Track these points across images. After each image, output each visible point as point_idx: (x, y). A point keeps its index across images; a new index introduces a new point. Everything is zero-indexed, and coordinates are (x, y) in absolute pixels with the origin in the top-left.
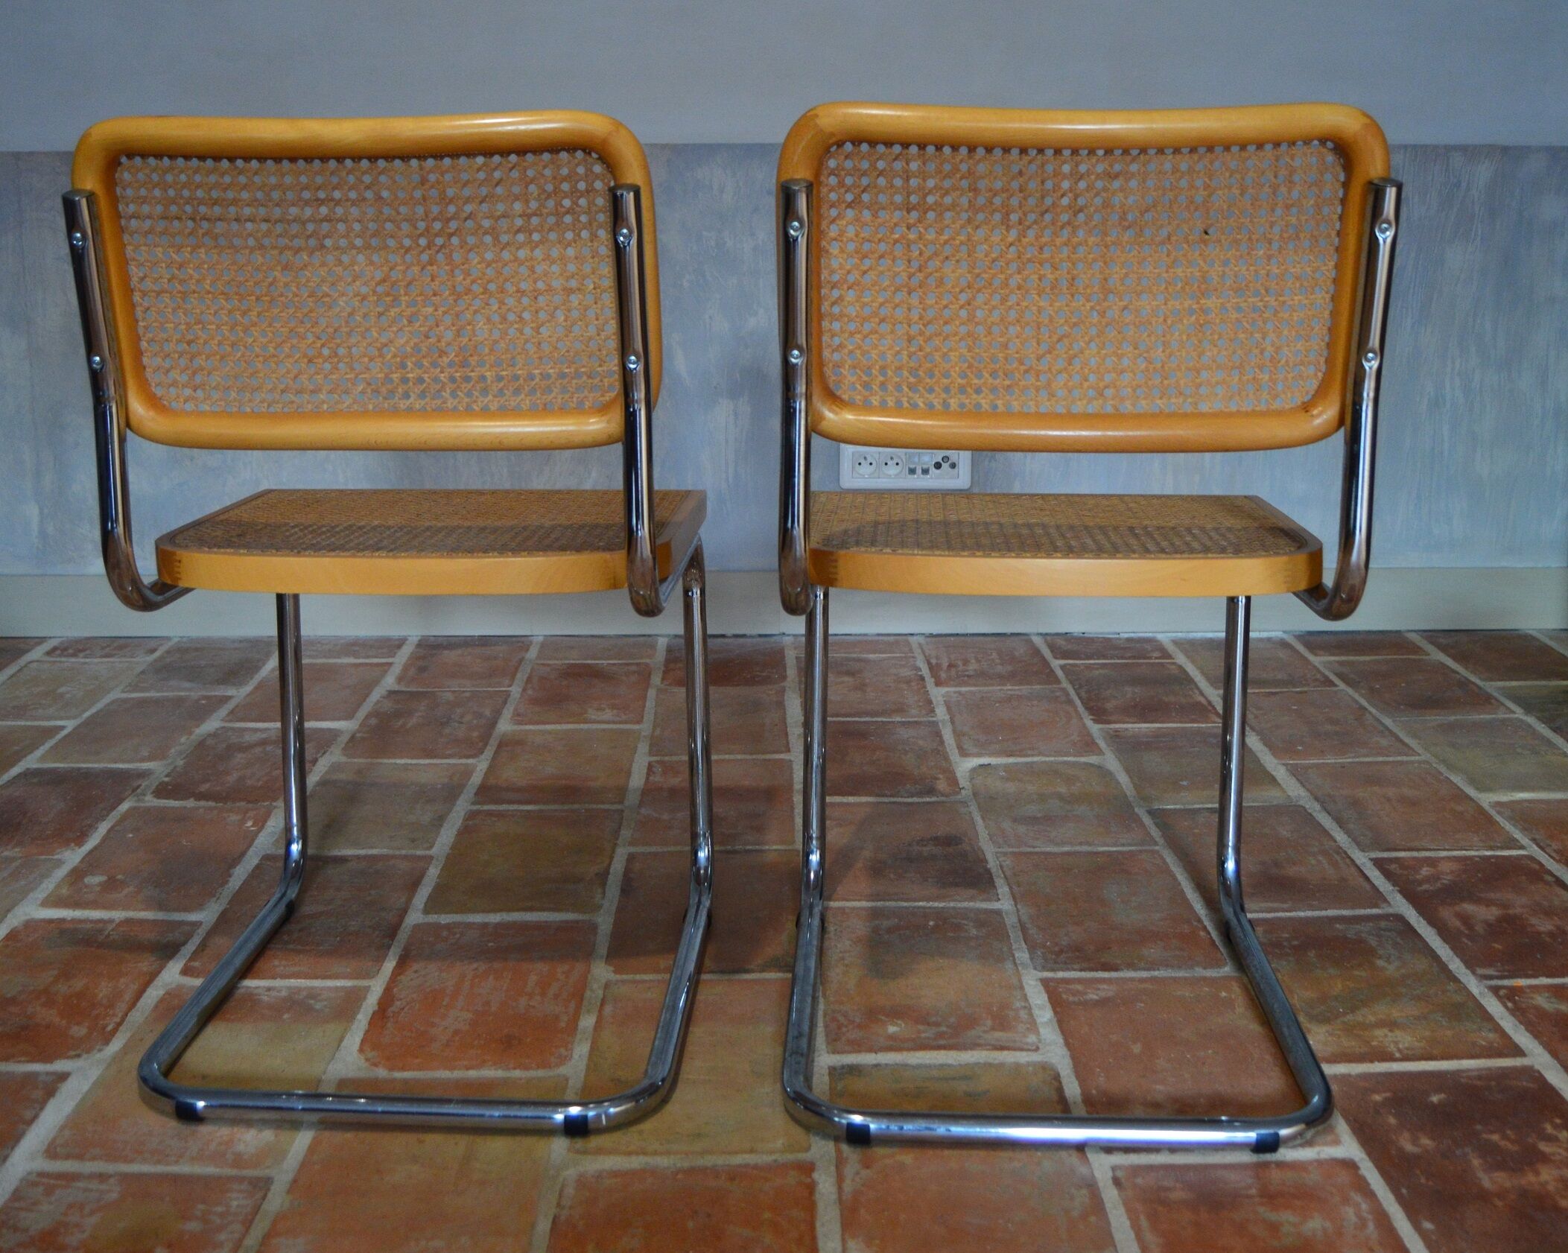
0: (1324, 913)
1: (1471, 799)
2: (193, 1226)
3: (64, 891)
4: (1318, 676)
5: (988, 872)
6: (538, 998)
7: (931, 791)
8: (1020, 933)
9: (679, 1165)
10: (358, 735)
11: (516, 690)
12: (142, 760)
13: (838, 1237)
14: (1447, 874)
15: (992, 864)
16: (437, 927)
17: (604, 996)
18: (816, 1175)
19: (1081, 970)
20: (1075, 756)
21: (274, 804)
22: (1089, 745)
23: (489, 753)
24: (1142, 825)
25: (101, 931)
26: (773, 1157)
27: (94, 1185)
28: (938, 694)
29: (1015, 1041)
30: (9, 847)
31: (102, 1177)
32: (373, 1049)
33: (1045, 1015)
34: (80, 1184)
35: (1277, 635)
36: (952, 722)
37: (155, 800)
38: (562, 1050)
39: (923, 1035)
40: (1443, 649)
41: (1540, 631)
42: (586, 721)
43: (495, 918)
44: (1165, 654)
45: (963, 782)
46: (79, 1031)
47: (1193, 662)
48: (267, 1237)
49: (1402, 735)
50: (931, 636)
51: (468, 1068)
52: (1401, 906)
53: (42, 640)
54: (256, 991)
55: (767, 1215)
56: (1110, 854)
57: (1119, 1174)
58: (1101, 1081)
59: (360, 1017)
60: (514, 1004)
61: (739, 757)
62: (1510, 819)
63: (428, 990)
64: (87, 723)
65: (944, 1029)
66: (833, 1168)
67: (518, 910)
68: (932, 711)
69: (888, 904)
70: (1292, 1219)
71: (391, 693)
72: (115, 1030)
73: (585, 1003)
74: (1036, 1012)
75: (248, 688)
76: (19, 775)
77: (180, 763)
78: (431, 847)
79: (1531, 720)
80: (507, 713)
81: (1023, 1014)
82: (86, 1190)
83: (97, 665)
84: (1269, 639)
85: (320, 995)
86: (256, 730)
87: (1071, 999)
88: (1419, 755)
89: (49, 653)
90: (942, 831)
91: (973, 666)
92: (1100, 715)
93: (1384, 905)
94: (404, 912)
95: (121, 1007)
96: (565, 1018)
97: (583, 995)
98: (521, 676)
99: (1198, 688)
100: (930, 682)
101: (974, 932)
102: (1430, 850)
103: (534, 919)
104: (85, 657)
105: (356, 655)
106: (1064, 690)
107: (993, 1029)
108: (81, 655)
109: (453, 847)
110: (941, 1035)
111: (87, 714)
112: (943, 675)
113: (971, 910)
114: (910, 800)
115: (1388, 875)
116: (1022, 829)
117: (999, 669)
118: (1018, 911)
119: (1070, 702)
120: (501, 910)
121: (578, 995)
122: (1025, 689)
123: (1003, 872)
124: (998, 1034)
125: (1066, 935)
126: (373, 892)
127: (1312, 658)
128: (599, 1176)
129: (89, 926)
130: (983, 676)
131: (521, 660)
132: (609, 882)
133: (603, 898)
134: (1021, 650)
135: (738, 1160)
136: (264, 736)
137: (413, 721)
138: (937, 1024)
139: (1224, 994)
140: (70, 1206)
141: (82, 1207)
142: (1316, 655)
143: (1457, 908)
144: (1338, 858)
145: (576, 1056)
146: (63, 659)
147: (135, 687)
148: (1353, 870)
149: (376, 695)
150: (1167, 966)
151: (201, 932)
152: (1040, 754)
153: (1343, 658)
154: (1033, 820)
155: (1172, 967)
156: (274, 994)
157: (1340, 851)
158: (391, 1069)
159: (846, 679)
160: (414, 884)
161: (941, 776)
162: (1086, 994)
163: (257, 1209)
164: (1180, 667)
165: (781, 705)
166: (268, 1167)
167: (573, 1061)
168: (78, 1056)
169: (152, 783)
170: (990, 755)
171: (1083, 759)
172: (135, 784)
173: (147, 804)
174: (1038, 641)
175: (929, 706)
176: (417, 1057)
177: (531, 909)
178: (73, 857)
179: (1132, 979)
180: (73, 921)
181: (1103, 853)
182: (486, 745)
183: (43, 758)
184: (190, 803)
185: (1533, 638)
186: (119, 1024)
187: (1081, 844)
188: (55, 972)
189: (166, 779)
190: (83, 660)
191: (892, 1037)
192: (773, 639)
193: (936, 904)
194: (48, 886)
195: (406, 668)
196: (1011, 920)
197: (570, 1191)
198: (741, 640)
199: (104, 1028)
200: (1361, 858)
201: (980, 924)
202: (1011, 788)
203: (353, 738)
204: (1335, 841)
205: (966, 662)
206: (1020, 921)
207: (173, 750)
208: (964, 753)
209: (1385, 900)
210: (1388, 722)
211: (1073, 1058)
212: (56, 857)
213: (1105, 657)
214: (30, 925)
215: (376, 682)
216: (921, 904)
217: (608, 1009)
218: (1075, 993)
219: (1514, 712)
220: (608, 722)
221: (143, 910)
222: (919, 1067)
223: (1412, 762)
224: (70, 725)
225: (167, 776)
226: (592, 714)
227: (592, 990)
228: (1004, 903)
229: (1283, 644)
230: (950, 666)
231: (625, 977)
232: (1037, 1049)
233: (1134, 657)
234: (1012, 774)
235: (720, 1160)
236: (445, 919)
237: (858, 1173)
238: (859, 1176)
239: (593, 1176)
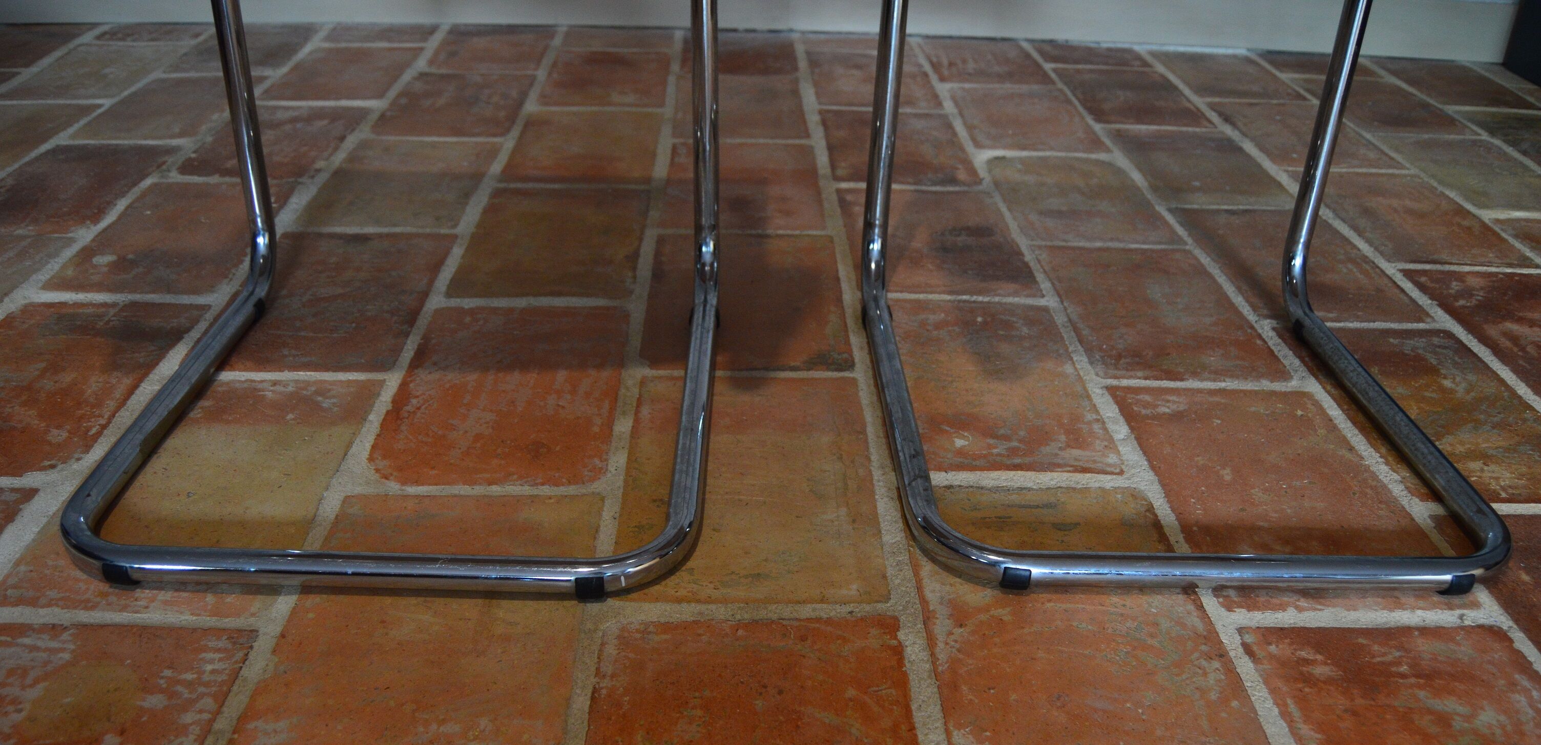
0: (1372, 325)
1: (1474, 216)
2: (155, 701)
3: (70, 272)
4: (1289, 91)
5: (1026, 265)
6: (569, 397)
7: (953, 181)
8: (1073, 333)
9: (738, 617)
10: (389, 114)
11: (541, 74)
12: (172, 137)
13: (939, 724)
14: (1478, 290)
15: (1028, 257)
16: (461, 311)
17: (640, 395)
18: (901, 635)
19: (1146, 378)
20: (1084, 152)
21: (300, 180)
22: (1096, 143)
23: (515, 132)
24: (1166, 223)
25: (100, 316)
26: (849, 608)
27: (45, 642)
28: (944, 89)
29: (1095, 462)
30: (22, 225)
31: (54, 629)
32: (384, 457)
33: (1120, 430)
34: (27, 641)
35: (1242, 52)
36: (961, 115)
37: (182, 177)
38: (597, 461)
39: (995, 451)
40: (1395, 73)
41: (1474, 63)
42: (610, 104)
43: (521, 303)
44: (1145, 64)
45: (982, 173)
46: (58, 435)
47: (1174, 72)
48: (243, 718)
49: (1387, 150)
50: (927, 37)
51: (490, 483)
52: (1443, 321)
53: (94, 25)
54: (260, 386)
55: (851, 692)
56: (1144, 251)
57: (1249, 639)
58: (1198, 512)
59: (371, 417)
60: (542, 404)
61: (762, 141)
62: (1516, 236)
63: (447, 386)
64: (122, 102)
65: (1015, 444)
66: (920, 626)
67: (545, 295)
68: (939, 104)
69: (930, 297)
70: (1461, 709)
71: (422, 76)
72: (99, 434)
73: (620, 403)
74: (1111, 426)
75: (284, 70)
76: (48, 152)
77: (209, 139)
78: (455, 226)
79: (1497, 142)
80: (533, 95)
81: (1096, 427)
82: (34, 648)
83: (143, 48)
84: (1235, 57)
85: (329, 390)
86: (287, 108)
87: (1144, 412)
88: (1408, 169)
89: (99, 37)
90: (974, 220)
91: (971, 66)
92: (1100, 115)
93: (1429, 320)
94: (425, 295)
95: (111, 404)
96: (598, 421)
97: (617, 394)
98: (547, 61)
99: (1184, 95)
100: (934, 78)
101: (1025, 330)
102: (1451, 264)
103: (562, 305)
104: (134, 41)
105: (389, 40)
106: (1061, 91)
107: (1068, 446)
108: (129, 39)
109: (479, 226)
110: (1013, 452)
111: (126, 93)
112: (946, 73)
113: (1018, 306)
114: (934, 189)
115: (1422, 288)
116: (1050, 223)
117: (997, 69)
118: (1065, 309)
119: (1069, 102)
120: (527, 295)
121: (613, 394)
122: (1024, 88)
123: (1042, 267)
124: (1076, 452)
125: (1120, 338)
126: (394, 273)
127: (1278, 73)
128: (645, 630)
129: (90, 310)
130: (981, 75)
131: (546, 48)
132: (640, 266)
133: (634, 282)
134: (1013, 54)
135: (806, 611)
136: (296, 114)
137: (441, 102)
138: (1007, 438)
139: (1299, 413)
140: (11, 672)
141: (25, 672)
142: (1281, 71)
143: (1501, 326)
144: (1368, 267)
145: (612, 469)
146: (111, 43)
147: (176, 68)
148: (1386, 281)
149: (407, 76)
150: (1232, 376)
151: (209, 316)
152: (1052, 149)
153: (1307, 76)
154: (1059, 214)
155: (1237, 377)
156: (279, 388)
157: (1365, 259)
158: (404, 483)
159: (855, 72)
160: (436, 267)
161: (960, 166)
162: (1157, 406)
163: (235, 675)
164: (1162, 76)
165: (795, 93)
166: (253, 615)
167: (609, 475)
168: (53, 467)
169: (180, 158)
170: (1005, 147)
171: (1093, 156)
172: (160, 160)
173: (170, 181)
174: (1026, 46)
175: (936, 100)
176: (433, 468)
177: (559, 294)
178: (85, 235)
179: (1200, 391)
180: (76, 305)
181: (1136, 250)
182: (513, 122)
183: (74, 136)
184: (215, 179)
185: (1471, 70)
186: (104, 427)
187: (1112, 240)
188: (43, 365)
189: (193, 155)
190: (131, 44)
191: (960, 452)
192: (782, 35)
193: (980, 299)
194: (53, 267)
195: (437, 53)
196: (1060, 319)
197: (611, 650)
198: (753, 35)
199: (88, 429)
200: (1391, 269)
201: (1030, 322)
202: (1030, 179)
203: (383, 116)
204: (1359, 250)
205: (964, 61)
206: (1070, 320)
207: (204, 127)
208: (978, 145)
209: (1428, 315)
210: (1368, 136)
211: (1163, 485)
212: (70, 235)
213: (1091, 63)
214: (29, 310)
215: (407, 65)
216: (965, 297)
217: (645, 411)
218: (1146, 405)
219: (1479, 135)
220: (629, 105)
221: (150, 292)
222: (997, 489)
223: (1405, 176)
224: (107, 103)
225: (194, 152)
226: (615, 97)
227: (627, 389)
228: (1050, 301)
229: (1248, 61)
230: (951, 64)
231: (661, 372)
232: (1121, 473)
233: (1117, 65)
234: (1028, 166)
235: (787, 611)
236: (468, 303)
237: (951, 633)
238: (952, 637)
239: (638, 631)
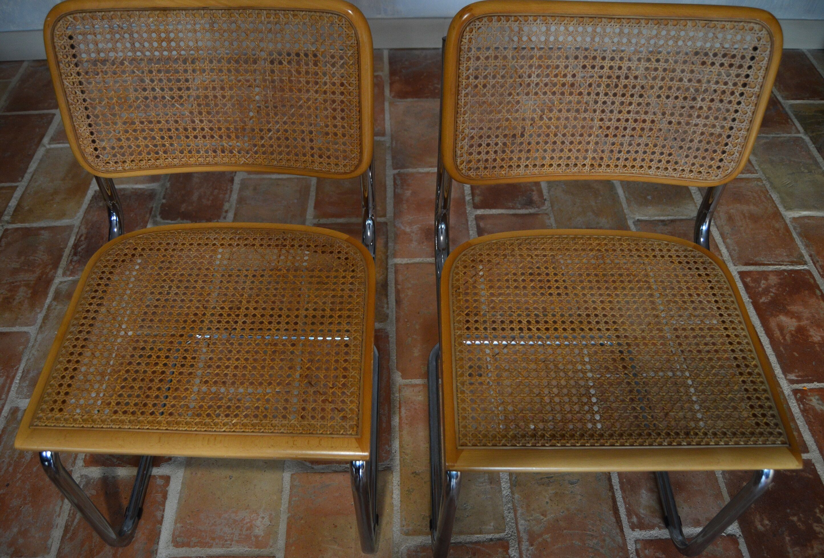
1: (783, 217)
14: (772, 288)
18: (510, 551)
62: (799, 233)
66: (517, 545)
79: (806, 138)
88: (757, 172)
102: (765, 265)
115: (746, 287)
135: (475, 538)
143: (777, 318)
185: (806, 56)
200: (734, 271)
202: (569, 200)
219: (800, 133)
235: (468, 538)
237: (528, 550)
238: (529, 552)
239: (414, 551)
